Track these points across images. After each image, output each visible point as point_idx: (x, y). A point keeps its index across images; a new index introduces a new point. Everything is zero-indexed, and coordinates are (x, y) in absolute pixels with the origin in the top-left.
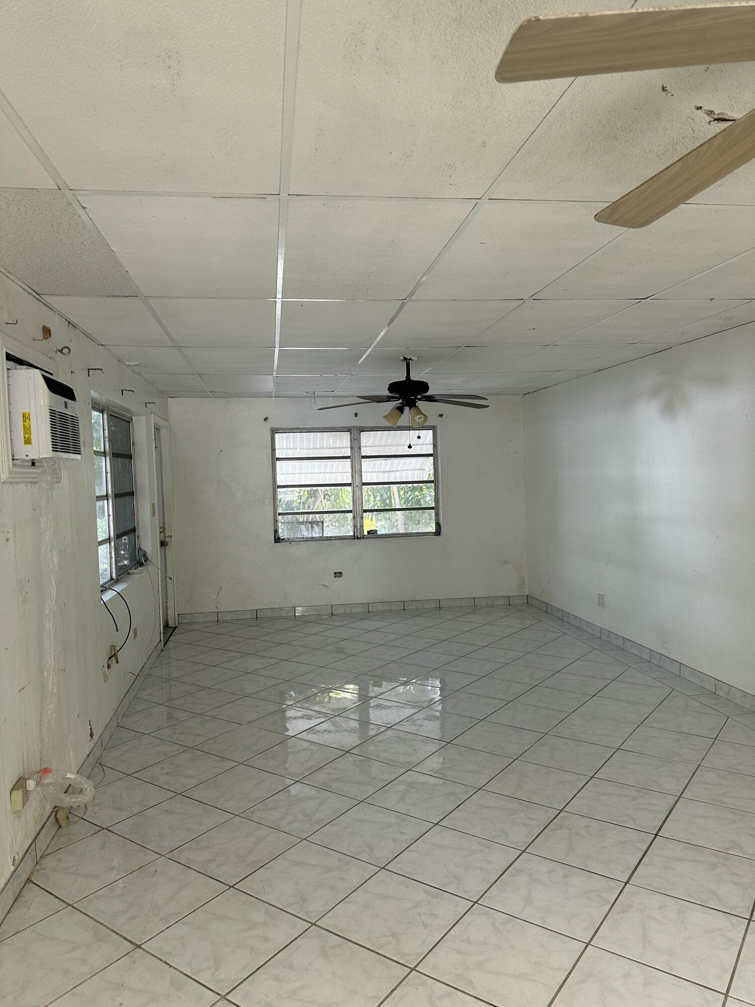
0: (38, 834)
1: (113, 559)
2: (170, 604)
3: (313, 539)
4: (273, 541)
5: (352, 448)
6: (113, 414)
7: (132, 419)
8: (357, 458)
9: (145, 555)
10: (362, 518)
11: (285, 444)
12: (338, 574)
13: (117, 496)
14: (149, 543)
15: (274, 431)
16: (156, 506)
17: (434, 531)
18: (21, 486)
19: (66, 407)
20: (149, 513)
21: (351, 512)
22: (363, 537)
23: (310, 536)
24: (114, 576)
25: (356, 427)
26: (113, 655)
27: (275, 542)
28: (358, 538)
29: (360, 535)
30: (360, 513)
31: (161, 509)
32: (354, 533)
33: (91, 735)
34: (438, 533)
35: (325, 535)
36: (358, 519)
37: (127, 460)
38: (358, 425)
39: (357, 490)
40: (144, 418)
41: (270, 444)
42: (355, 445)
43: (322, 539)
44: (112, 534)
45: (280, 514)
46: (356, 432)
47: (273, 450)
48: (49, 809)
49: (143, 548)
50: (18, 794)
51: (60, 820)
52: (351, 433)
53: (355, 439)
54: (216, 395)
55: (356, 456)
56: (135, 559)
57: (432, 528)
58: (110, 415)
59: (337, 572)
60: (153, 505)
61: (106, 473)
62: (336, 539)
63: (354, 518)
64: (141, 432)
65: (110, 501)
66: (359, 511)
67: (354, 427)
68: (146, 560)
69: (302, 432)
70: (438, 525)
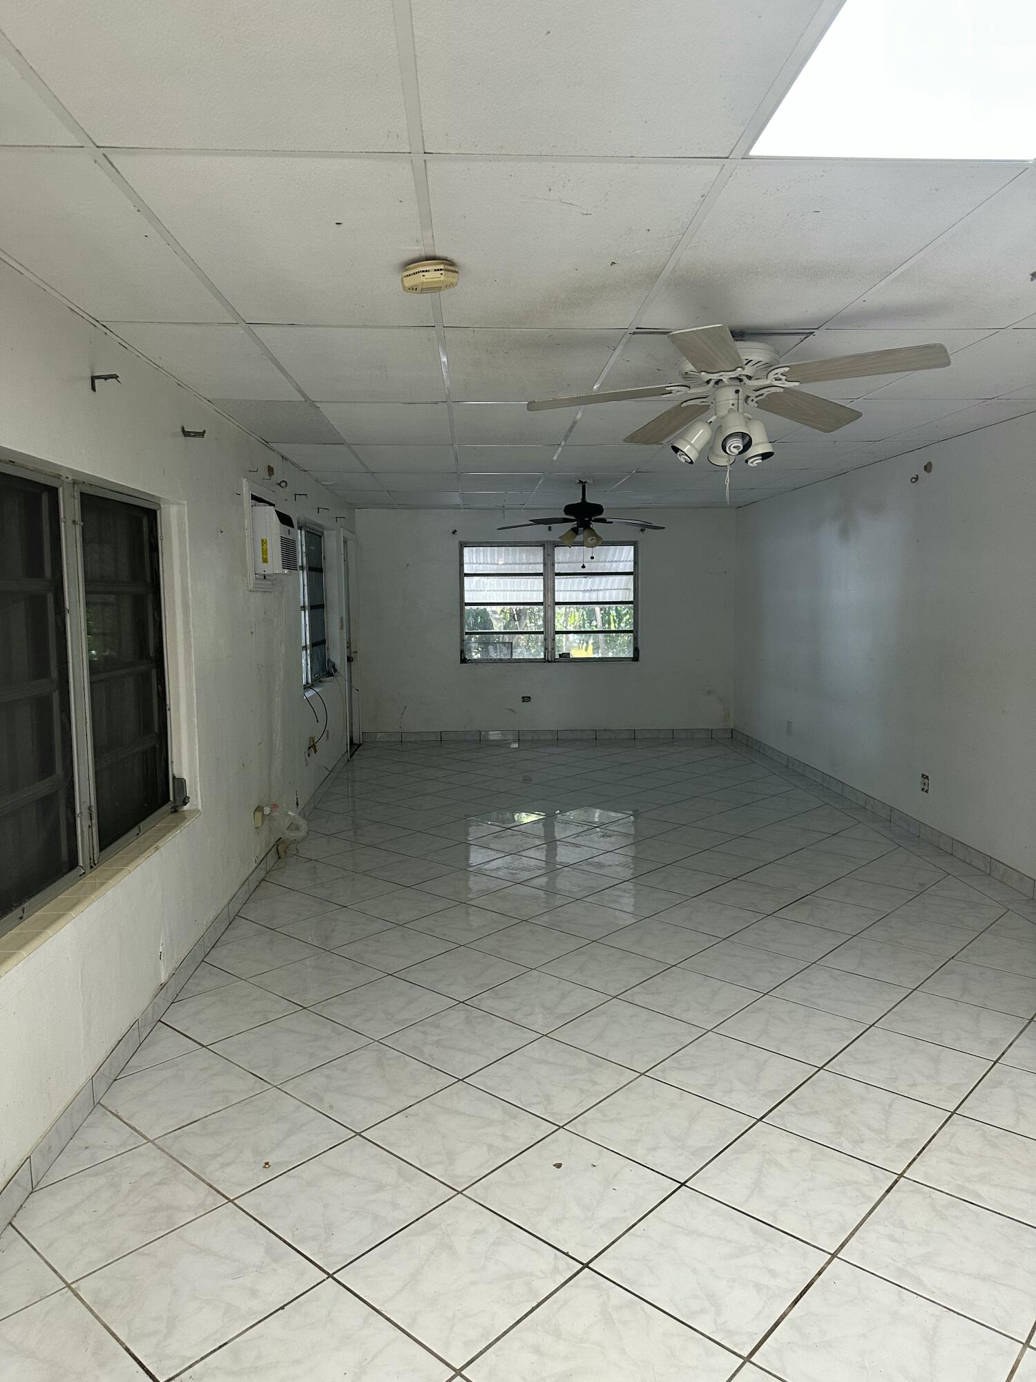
0: (267, 854)
1: (309, 666)
2: (355, 720)
3: (501, 660)
4: (459, 661)
5: (545, 564)
6: (310, 530)
7: (323, 534)
8: (550, 576)
9: (334, 666)
10: (554, 640)
11: (474, 559)
12: (526, 699)
13: (312, 607)
14: (337, 655)
15: (463, 545)
16: (344, 619)
17: (632, 656)
18: (259, 594)
19: (289, 534)
20: (338, 626)
21: (542, 633)
22: (555, 661)
23: (499, 657)
24: (310, 681)
25: (550, 542)
26: (313, 747)
27: (461, 663)
28: (549, 661)
29: (552, 658)
30: (552, 634)
31: (348, 624)
32: (545, 656)
33: (297, 804)
34: (636, 658)
35: (513, 658)
36: (550, 641)
37: (320, 573)
38: (552, 539)
39: (549, 610)
40: (334, 533)
41: (458, 558)
42: (549, 562)
43: (511, 661)
44: (308, 643)
45: (467, 633)
46: (549, 548)
47: (462, 565)
48: (273, 842)
49: (332, 661)
50: (259, 815)
51: (280, 851)
52: (544, 548)
53: (549, 555)
54: (404, 507)
55: (549, 575)
56: (325, 670)
57: (629, 653)
58: (308, 531)
59: (525, 695)
60: (342, 618)
61: (304, 585)
62: (525, 662)
63: (545, 639)
64: (332, 545)
65: (307, 611)
66: (551, 632)
67: (547, 542)
68: (336, 670)
69: (492, 546)
70: (636, 650)
